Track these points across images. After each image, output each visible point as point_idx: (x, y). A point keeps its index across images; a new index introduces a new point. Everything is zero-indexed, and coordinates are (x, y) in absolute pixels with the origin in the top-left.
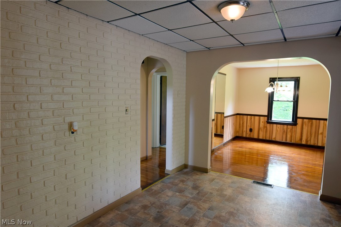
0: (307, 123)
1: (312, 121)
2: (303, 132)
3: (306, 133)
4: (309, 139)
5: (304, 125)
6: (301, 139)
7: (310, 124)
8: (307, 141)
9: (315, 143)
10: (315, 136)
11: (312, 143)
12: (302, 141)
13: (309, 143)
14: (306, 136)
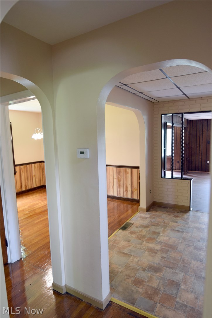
0: (23, 169)
1: (27, 166)
2: (22, 179)
3: (24, 179)
4: (27, 184)
5: (22, 172)
6: (21, 187)
7: (25, 170)
8: (26, 187)
9: (32, 186)
10: (31, 180)
11: (29, 187)
12: (23, 188)
13: (27, 189)
14: (24, 182)
